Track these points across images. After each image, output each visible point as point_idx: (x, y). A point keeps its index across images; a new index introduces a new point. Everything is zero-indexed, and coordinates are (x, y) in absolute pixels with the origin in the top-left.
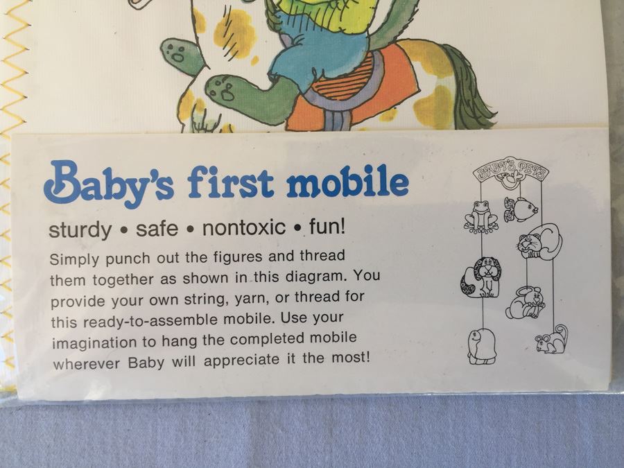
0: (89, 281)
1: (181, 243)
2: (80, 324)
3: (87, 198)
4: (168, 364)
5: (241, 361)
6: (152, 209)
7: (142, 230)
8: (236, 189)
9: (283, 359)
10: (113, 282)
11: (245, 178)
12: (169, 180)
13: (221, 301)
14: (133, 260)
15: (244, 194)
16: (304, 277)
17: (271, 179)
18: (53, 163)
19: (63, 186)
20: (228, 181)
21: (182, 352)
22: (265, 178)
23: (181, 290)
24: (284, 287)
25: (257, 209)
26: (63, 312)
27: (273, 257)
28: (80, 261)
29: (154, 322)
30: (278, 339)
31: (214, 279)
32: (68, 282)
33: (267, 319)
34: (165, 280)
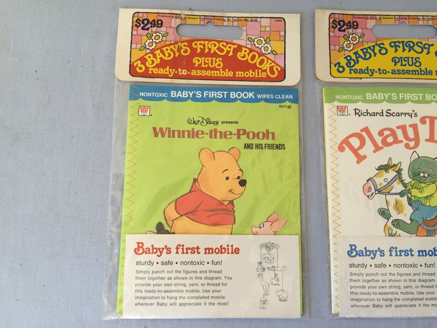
0: (361, 281)
1: (388, 270)
2: (359, 293)
3: (360, 256)
4: (384, 307)
5: (405, 306)
6: (379, 260)
7: (376, 266)
8: (403, 254)
9: (417, 306)
10: (368, 281)
11: (405, 250)
12: (383, 251)
13: (399, 288)
14: (374, 275)
15: (405, 255)
16: (423, 281)
17: (413, 251)
18: (350, 245)
19: (353, 252)
20: (400, 251)
21: (388, 303)
22: (411, 250)
23: (388, 284)
24: (418, 283)
25: (409, 260)
26: (353, 290)
27: (414, 275)
28: (359, 275)
29: (380, 294)
30: (416, 300)
31: (397, 281)
32: (355, 281)
33: (413, 293)
34: (383, 281)
